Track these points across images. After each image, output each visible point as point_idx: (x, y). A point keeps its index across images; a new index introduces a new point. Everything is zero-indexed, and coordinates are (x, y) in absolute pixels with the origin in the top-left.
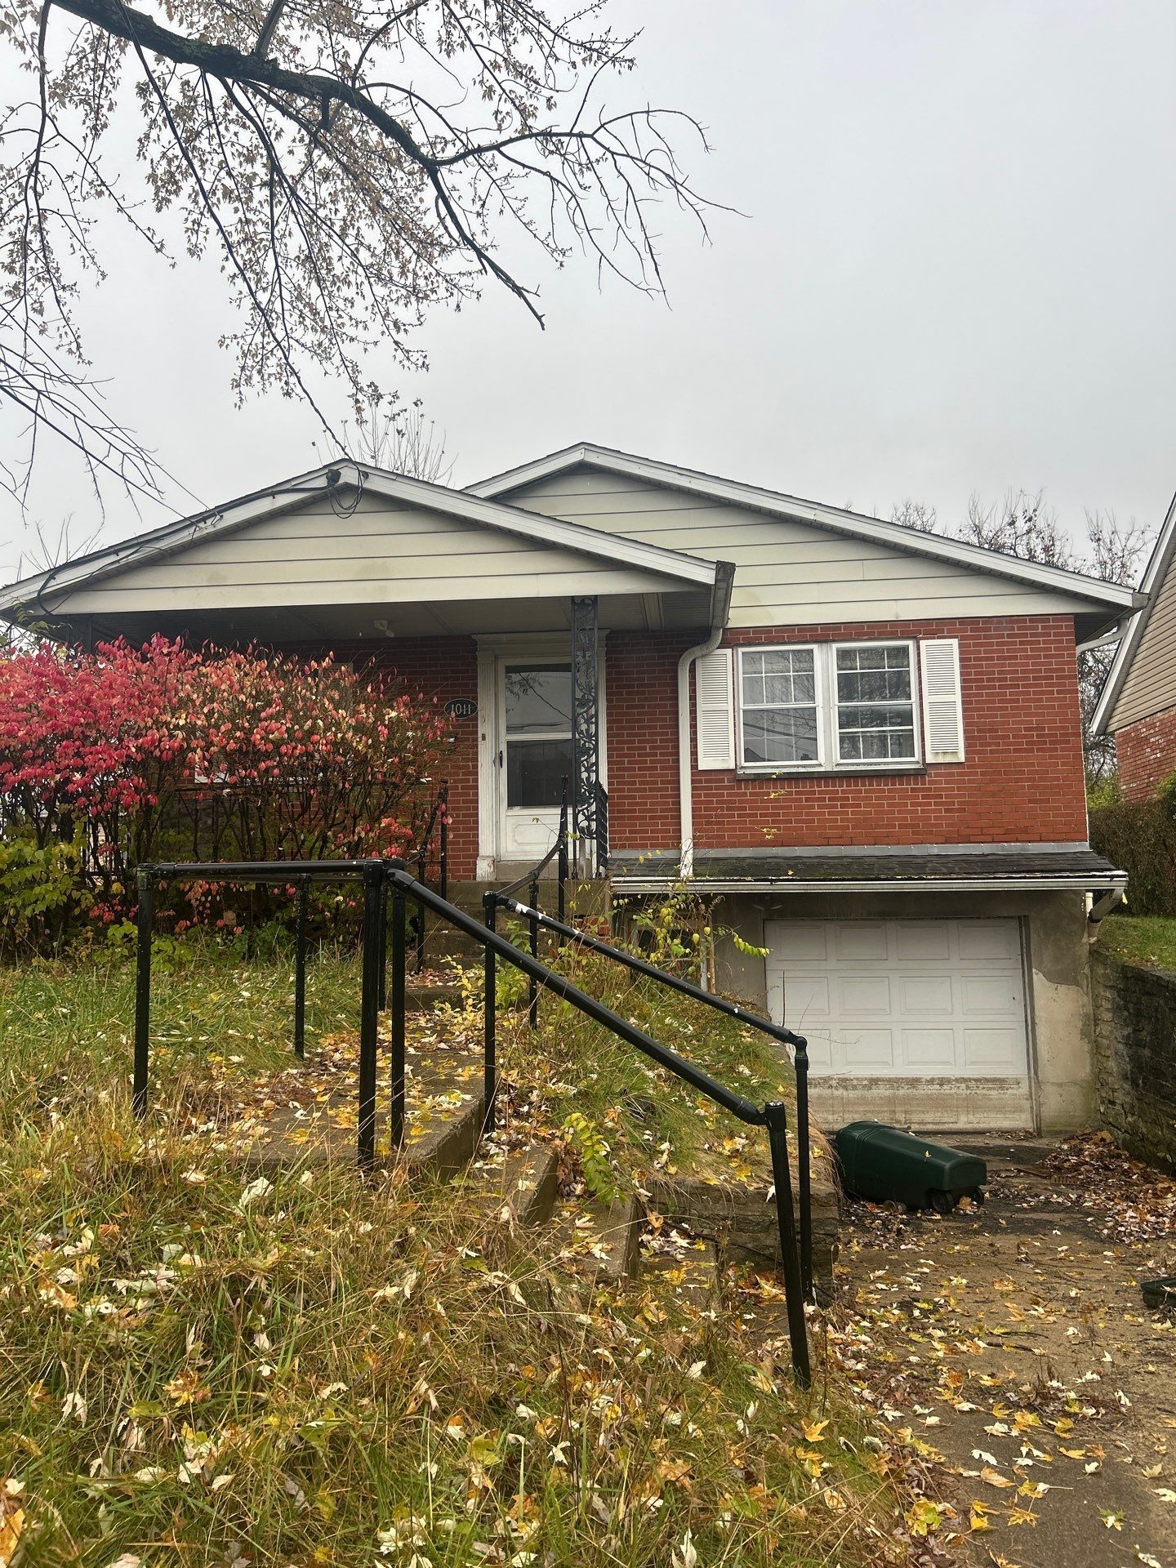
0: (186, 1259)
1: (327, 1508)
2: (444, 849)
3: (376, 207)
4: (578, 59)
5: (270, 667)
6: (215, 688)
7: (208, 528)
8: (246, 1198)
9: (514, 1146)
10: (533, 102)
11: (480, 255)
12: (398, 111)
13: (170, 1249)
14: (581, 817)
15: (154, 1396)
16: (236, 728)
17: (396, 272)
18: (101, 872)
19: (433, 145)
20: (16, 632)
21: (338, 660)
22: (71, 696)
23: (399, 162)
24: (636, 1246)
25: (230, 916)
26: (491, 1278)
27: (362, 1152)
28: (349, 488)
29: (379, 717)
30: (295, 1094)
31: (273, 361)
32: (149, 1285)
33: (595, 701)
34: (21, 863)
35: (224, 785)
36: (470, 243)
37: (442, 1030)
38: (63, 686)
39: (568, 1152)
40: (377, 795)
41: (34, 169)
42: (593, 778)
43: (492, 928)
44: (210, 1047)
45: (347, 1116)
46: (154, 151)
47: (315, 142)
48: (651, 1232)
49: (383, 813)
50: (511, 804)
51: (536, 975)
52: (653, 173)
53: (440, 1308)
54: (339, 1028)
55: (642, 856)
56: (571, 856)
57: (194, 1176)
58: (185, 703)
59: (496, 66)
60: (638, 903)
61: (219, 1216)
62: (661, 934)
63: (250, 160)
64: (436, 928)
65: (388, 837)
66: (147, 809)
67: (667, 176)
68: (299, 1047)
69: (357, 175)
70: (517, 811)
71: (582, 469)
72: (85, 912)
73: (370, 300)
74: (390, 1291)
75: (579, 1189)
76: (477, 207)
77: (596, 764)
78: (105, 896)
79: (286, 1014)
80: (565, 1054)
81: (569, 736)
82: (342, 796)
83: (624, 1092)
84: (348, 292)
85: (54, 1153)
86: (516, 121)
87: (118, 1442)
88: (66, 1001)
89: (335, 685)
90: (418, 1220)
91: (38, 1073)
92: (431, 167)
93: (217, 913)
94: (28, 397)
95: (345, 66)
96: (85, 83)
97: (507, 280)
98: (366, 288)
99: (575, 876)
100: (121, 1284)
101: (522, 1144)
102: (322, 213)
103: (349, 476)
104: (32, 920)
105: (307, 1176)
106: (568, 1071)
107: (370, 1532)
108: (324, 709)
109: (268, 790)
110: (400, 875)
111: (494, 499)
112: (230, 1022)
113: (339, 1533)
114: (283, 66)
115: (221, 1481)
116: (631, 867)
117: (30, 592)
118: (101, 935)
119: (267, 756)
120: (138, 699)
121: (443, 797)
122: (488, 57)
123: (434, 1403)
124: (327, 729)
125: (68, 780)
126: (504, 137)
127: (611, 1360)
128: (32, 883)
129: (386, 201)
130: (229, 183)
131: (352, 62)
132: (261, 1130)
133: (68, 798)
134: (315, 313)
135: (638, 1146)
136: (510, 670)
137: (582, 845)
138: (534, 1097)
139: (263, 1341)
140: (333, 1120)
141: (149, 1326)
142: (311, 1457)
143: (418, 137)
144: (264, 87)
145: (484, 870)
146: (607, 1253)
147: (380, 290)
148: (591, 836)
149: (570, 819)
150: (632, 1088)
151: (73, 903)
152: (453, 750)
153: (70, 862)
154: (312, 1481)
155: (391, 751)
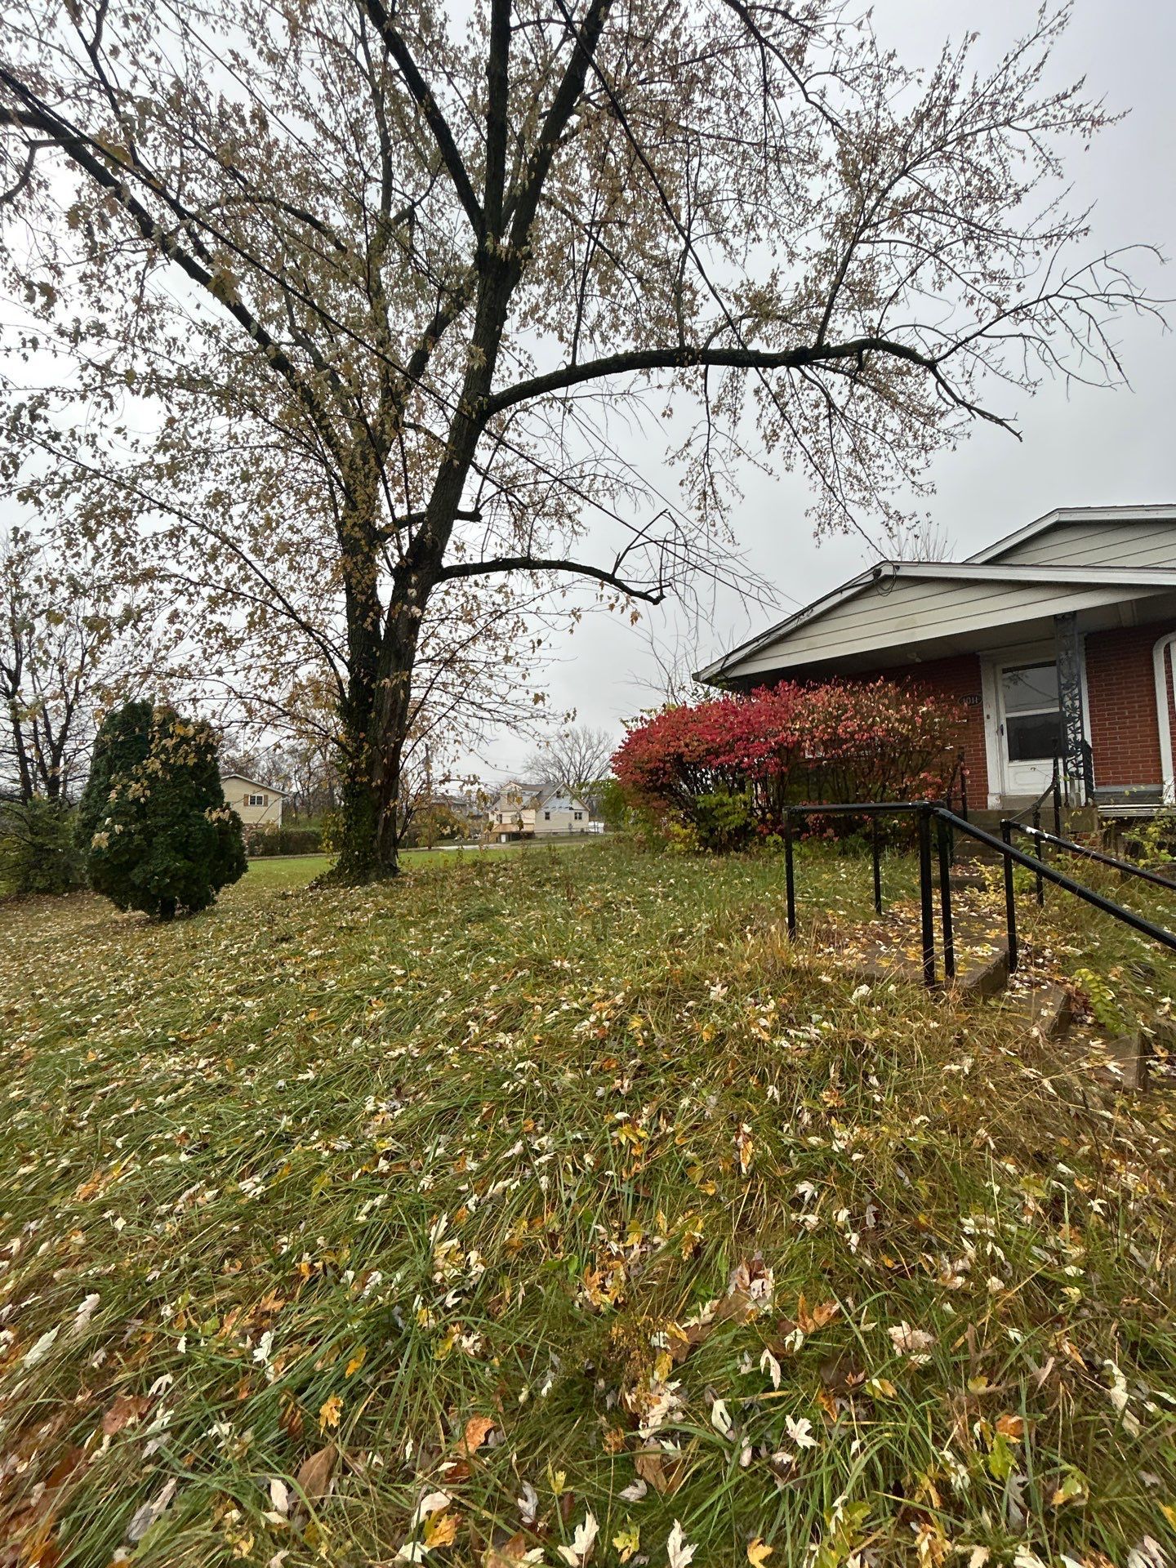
0: (825, 1024)
1: (924, 1192)
2: (963, 790)
3: (895, 404)
4: (1041, 248)
5: (845, 690)
6: (814, 706)
7: (805, 618)
8: (856, 995)
9: (1033, 985)
10: (1007, 292)
11: (970, 408)
12: (906, 340)
13: (815, 1017)
14: (1070, 765)
15: (815, 1098)
16: (828, 727)
17: (910, 440)
18: (760, 807)
19: (931, 352)
20: (712, 689)
21: (886, 681)
22: (740, 718)
23: (909, 372)
24: (1144, 1069)
25: (830, 832)
26: (1026, 1072)
27: (926, 977)
28: (887, 577)
29: (915, 712)
30: (879, 936)
31: (836, 516)
32: (807, 1036)
33: (1078, 684)
34: (722, 805)
35: (822, 759)
36: (963, 403)
37: (972, 904)
38: (736, 713)
39: (1078, 994)
40: (916, 760)
41: (706, 454)
42: (1079, 737)
43: (1008, 843)
44: (826, 905)
45: (914, 952)
46: (765, 422)
47: (855, 380)
48: (1158, 1059)
49: (921, 770)
50: (1011, 759)
51: (1041, 873)
52: (1112, 299)
53: (991, 1086)
54: (902, 898)
55: (1126, 790)
56: (1063, 791)
57: (825, 979)
58: (799, 716)
59: (976, 281)
60: (1125, 823)
61: (841, 1004)
62: (1148, 846)
63: (817, 406)
64: (960, 840)
65: (925, 784)
66: (782, 774)
67: (1126, 296)
68: (879, 910)
69: (882, 391)
70: (1017, 763)
71: (1058, 527)
72: (754, 830)
73: (894, 461)
74: (955, 1068)
75: (1090, 1020)
76: (966, 378)
77: (1082, 727)
78: (763, 821)
79: (868, 889)
80: (1070, 926)
81: (1057, 710)
82: (893, 761)
83: (1124, 958)
84: (879, 462)
85: (751, 956)
86: (994, 309)
87: (798, 1119)
88: (748, 875)
89: (885, 695)
90: (971, 1027)
91: (740, 913)
92: (931, 366)
93: (823, 830)
94: (711, 570)
95: (871, 328)
96: (728, 400)
97: (992, 418)
98: (891, 456)
99: (1067, 805)
100: (792, 1032)
101: (1039, 984)
102: (860, 421)
103: (887, 571)
104: (729, 833)
105: (892, 988)
106: (1074, 939)
107: (954, 1215)
108: (879, 711)
109: (847, 760)
110: (942, 811)
111: (987, 563)
112: (837, 892)
113: (934, 1210)
114: (833, 345)
115: (856, 1157)
116: (1118, 798)
117: (716, 669)
118: (763, 841)
119: (846, 741)
120: (774, 717)
121: (961, 758)
122: (968, 278)
123: (993, 1146)
124: (882, 722)
125: (742, 762)
126: (985, 324)
127: (1134, 1149)
128: (727, 814)
129: (902, 398)
130: (806, 424)
131: (875, 325)
132: (861, 956)
133: (741, 771)
134: (860, 480)
135: (1141, 997)
136: (1005, 671)
137: (1072, 784)
138: (1047, 953)
139: (874, 1080)
140: (904, 954)
141: (808, 1058)
142: (910, 1158)
143: (921, 351)
144: (822, 361)
145: (993, 802)
146: (1122, 1069)
147: (900, 454)
148: (1079, 777)
149: (1061, 766)
150: (1132, 955)
151: (747, 824)
152: (966, 727)
153: (745, 803)
154: (914, 1174)
155: (924, 732)
